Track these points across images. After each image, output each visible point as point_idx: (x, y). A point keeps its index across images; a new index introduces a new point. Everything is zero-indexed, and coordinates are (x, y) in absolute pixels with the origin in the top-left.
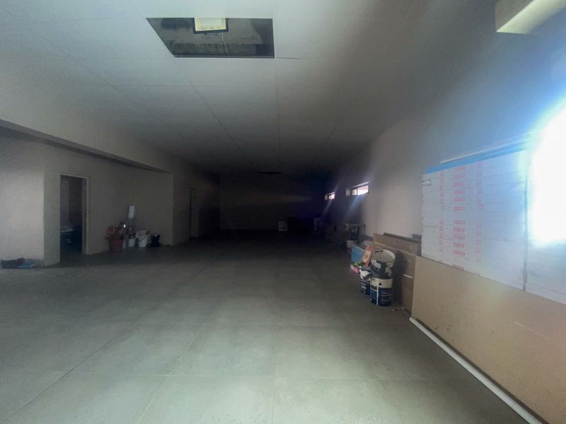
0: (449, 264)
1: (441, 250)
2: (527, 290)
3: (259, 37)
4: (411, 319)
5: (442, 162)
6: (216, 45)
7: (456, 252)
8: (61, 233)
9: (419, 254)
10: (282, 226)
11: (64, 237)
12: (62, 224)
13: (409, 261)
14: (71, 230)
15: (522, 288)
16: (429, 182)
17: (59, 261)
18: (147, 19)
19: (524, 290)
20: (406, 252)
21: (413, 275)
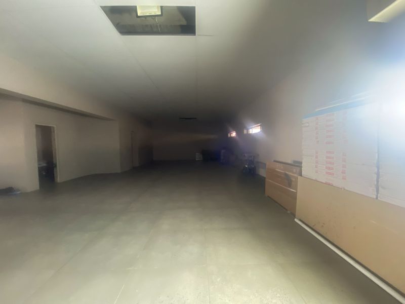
0: (322, 181)
1: (317, 172)
2: (379, 198)
3: (184, 20)
4: (296, 220)
5: (316, 110)
6: (151, 26)
7: (327, 173)
8: (39, 168)
9: (301, 175)
10: (198, 157)
11: (41, 170)
12: (39, 160)
13: (294, 180)
14: (45, 165)
15: (375, 197)
16: (308, 125)
17: (38, 188)
18: (101, 7)
19: (377, 198)
20: (290, 174)
21: (296, 190)
